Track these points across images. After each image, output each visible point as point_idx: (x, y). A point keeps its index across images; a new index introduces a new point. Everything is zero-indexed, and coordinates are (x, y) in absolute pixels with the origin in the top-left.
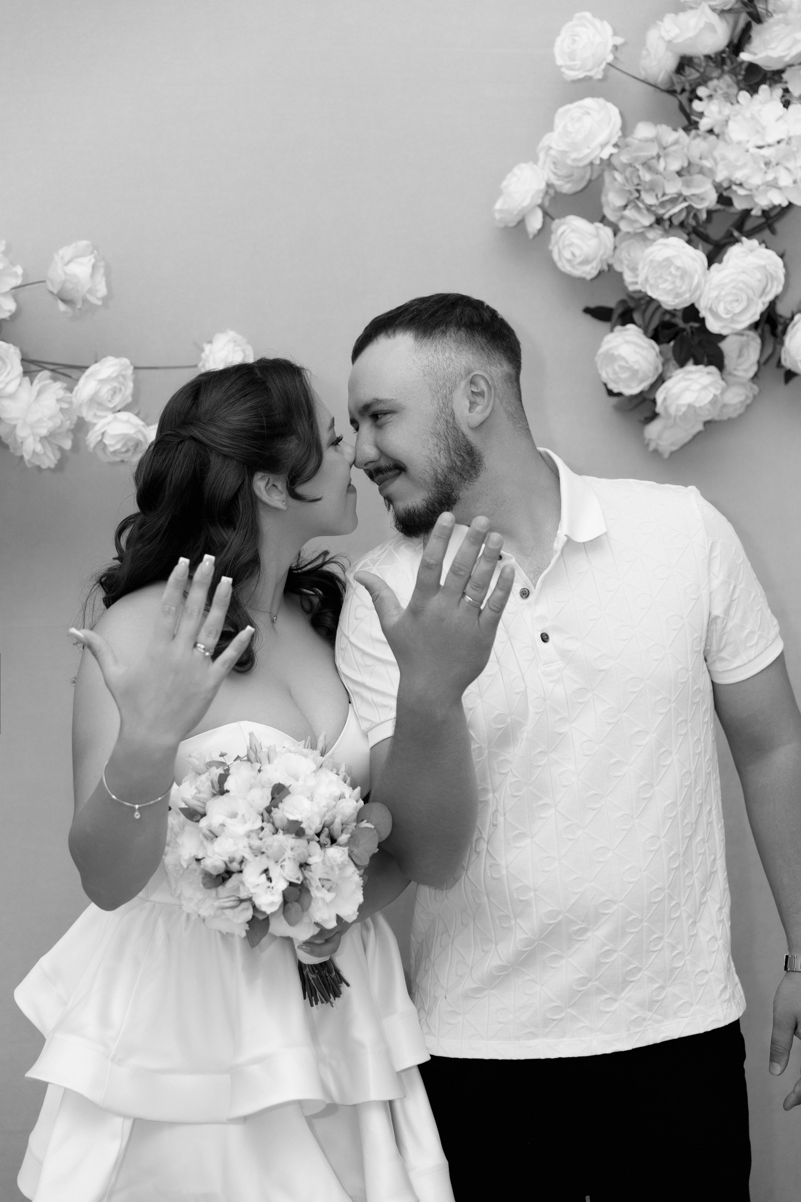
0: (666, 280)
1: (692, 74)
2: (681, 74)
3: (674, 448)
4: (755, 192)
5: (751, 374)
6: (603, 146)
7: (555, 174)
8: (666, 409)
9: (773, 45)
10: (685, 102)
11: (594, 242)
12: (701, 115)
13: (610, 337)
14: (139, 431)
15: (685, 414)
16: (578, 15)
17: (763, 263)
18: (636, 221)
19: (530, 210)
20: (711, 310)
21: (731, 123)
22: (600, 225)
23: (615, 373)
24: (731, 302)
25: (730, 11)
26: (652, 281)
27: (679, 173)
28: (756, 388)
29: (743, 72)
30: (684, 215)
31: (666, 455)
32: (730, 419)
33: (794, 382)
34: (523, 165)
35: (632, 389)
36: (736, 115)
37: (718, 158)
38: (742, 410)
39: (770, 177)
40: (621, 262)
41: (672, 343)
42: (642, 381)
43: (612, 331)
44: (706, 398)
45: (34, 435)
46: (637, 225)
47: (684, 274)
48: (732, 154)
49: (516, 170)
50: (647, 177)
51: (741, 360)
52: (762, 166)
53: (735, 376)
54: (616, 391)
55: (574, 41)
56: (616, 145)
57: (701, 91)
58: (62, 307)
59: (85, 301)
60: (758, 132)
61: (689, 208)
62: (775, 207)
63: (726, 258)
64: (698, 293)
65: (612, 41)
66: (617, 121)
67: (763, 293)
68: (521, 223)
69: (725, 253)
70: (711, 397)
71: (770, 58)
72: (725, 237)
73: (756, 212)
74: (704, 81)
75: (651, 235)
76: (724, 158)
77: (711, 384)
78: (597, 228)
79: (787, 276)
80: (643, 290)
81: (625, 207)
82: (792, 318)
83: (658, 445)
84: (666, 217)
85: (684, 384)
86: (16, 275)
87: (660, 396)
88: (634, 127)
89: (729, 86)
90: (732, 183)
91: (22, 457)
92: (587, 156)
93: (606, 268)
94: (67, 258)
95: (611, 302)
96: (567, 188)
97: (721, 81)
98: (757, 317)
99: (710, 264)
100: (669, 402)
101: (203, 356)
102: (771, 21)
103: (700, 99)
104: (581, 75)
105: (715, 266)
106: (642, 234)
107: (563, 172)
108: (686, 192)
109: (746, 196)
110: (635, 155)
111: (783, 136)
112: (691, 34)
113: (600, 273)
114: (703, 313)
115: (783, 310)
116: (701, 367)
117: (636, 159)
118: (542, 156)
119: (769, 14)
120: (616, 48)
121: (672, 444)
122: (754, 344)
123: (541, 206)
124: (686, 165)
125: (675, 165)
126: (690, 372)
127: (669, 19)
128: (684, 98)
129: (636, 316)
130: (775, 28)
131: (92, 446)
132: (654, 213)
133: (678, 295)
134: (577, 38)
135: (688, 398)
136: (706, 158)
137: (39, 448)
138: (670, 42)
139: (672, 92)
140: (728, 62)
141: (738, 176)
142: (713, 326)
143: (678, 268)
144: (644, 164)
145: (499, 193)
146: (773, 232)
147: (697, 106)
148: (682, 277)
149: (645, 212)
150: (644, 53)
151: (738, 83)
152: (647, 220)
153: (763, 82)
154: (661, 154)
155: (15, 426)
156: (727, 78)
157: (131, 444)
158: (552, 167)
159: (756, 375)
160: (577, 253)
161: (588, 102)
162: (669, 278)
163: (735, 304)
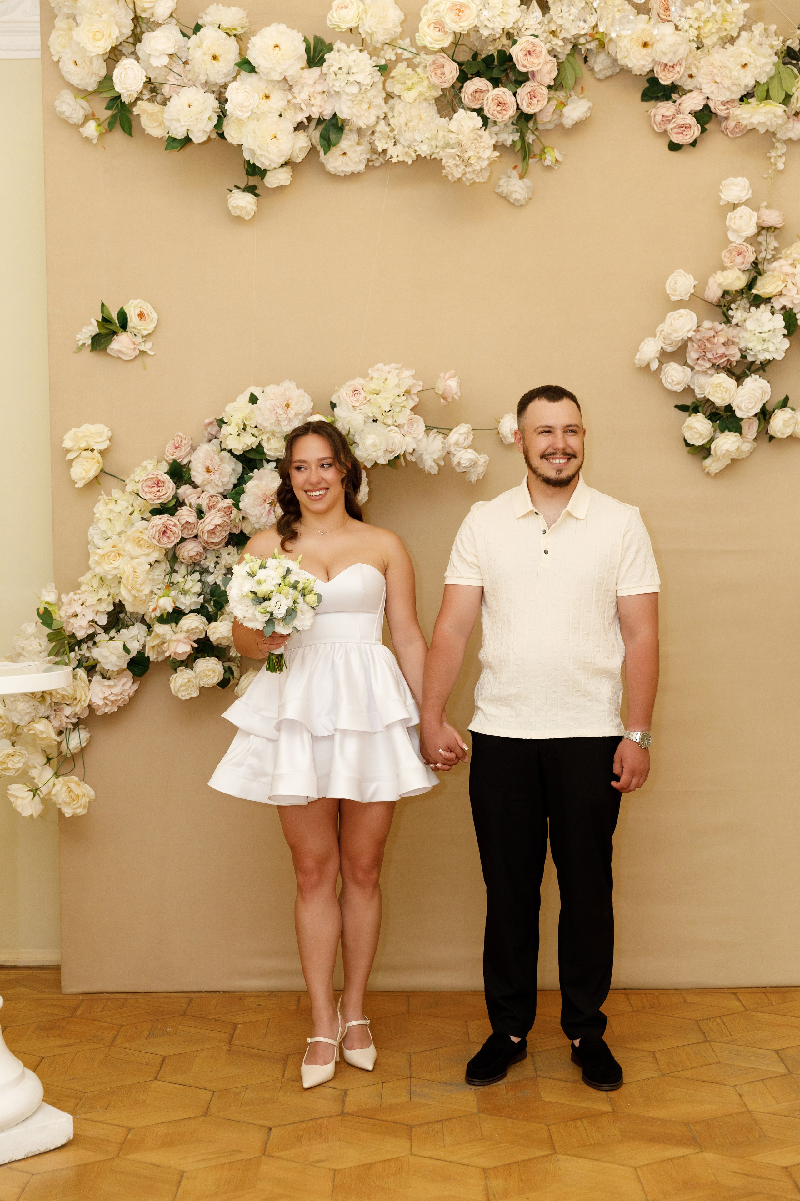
0: (718, 393)
1: (728, 298)
2: (724, 298)
3: (717, 471)
4: (757, 353)
5: (754, 437)
6: (689, 331)
7: (664, 343)
8: (715, 452)
9: (767, 287)
10: (725, 310)
11: (682, 375)
12: (732, 317)
13: (690, 418)
14: (477, 457)
15: (724, 455)
16: (677, 271)
17: (761, 386)
18: (703, 366)
19: (653, 360)
20: (738, 407)
21: (747, 321)
22: (685, 367)
23: (692, 435)
24: (748, 403)
25: (748, 270)
26: (711, 393)
27: (724, 344)
28: (755, 443)
29: (752, 298)
30: (726, 363)
31: (712, 475)
32: (742, 458)
33: (773, 441)
34: (649, 339)
35: (699, 442)
36: (749, 318)
37: (741, 337)
38: (748, 454)
39: (765, 347)
40: (694, 384)
41: (718, 422)
42: (704, 439)
43: (690, 416)
44: (733, 448)
45: (431, 458)
46: (704, 368)
47: (727, 390)
48: (747, 335)
49: (646, 340)
50: (709, 345)
51: (750, 430)
52: (762, 341)
53: (747, 438)
54: (691, 444)
55: (676, 283)
56: (694, 331)
57: (733, 306)
58: (442, 400)
59: (453, 398)
60: (760, 326)
61: (728, 360)
62: (766, 360)
63: (744, 383)
64: (732, 399)
65: (693, 282)
66: (695, 320)
67: (762, 400)
68: (648, 365)
69: (744, 381)
70: (737, 446)
71: (765, 292)
72: (742, 374)
73: (758, 362)
74: (734, 302)
75: (710, 372)
76: (743, 337)
77: (737, 441)
78: (684, 368)
79: (771, 392)
80: (707, 397)
81: (698, 359)
82: (774, 411)
83: (709, 469)
84: (717, 364)
85: (725, 440)
86: (420, 386)
87: (713, 446)
88: (703, 322)
89: (745, 304)
90: (747, 349)
91: (424, 467)
92: (683, 335)
93: (687, 387)
94: (446, 378)
95: (688, 402)
96: (669, 349)
97: (742, 301)
98: (759, 411)
99: (738, 386)
100: (717, 449)
101: (500, 424)
102: (766, 275)
103: (732, 310)
104: (679, 299)
105: (740, 387)
106: (706, 371)
107: (669, 342)
108: (726, 353)
109: (754, 355)
110: (703, 335)
111: (772, 328)
112: (729, 281)
113: (685, 389)
114: (734, 408)
115: (769, 408)
116: (732, 433)
117: (704, 337)
118: (658, 335)
119: (765, 272)
120: (694, 286)
121: (716, 469)
122: (756, 423)
123: (657, 358)
124: (727, 340)
125: (722, 340)
126: (728, 435)
127: (719, 273)
128: (725, 309)
129: (700, 409)
130: (768, 279)
131: (455, 464)
132: (711, 362)
133: (723, 400)
134: (677, 282)
135: (726, 447)
136: (736, 338)
137: (433, 464)
138: (720, 284)
139: (719, 306)
140: (745, 293)
141: (750, 346)
142: (739, 414)
143: (724, 387)
144: (707, 340)
145: (638, 351)
146: (764, 371)
147: (731, 313)
148: (726, 392)
149: (707, 361)
150: (707, 288)
151: (749, 302)
152: (709, 365)
153: (762, 303)
154: (715, 335)
155: (422, 454)
156: (745, 301)
157: (473, 463)
158: (663, 340)
159: (755, 438)
160: (675, 379)
161: (682, 311)
162: (720, 392)
163: (749, 404)
